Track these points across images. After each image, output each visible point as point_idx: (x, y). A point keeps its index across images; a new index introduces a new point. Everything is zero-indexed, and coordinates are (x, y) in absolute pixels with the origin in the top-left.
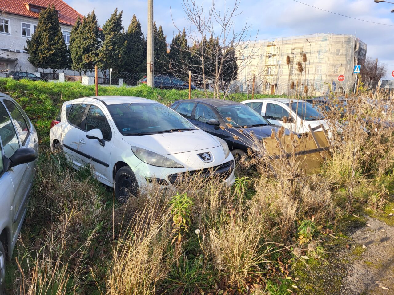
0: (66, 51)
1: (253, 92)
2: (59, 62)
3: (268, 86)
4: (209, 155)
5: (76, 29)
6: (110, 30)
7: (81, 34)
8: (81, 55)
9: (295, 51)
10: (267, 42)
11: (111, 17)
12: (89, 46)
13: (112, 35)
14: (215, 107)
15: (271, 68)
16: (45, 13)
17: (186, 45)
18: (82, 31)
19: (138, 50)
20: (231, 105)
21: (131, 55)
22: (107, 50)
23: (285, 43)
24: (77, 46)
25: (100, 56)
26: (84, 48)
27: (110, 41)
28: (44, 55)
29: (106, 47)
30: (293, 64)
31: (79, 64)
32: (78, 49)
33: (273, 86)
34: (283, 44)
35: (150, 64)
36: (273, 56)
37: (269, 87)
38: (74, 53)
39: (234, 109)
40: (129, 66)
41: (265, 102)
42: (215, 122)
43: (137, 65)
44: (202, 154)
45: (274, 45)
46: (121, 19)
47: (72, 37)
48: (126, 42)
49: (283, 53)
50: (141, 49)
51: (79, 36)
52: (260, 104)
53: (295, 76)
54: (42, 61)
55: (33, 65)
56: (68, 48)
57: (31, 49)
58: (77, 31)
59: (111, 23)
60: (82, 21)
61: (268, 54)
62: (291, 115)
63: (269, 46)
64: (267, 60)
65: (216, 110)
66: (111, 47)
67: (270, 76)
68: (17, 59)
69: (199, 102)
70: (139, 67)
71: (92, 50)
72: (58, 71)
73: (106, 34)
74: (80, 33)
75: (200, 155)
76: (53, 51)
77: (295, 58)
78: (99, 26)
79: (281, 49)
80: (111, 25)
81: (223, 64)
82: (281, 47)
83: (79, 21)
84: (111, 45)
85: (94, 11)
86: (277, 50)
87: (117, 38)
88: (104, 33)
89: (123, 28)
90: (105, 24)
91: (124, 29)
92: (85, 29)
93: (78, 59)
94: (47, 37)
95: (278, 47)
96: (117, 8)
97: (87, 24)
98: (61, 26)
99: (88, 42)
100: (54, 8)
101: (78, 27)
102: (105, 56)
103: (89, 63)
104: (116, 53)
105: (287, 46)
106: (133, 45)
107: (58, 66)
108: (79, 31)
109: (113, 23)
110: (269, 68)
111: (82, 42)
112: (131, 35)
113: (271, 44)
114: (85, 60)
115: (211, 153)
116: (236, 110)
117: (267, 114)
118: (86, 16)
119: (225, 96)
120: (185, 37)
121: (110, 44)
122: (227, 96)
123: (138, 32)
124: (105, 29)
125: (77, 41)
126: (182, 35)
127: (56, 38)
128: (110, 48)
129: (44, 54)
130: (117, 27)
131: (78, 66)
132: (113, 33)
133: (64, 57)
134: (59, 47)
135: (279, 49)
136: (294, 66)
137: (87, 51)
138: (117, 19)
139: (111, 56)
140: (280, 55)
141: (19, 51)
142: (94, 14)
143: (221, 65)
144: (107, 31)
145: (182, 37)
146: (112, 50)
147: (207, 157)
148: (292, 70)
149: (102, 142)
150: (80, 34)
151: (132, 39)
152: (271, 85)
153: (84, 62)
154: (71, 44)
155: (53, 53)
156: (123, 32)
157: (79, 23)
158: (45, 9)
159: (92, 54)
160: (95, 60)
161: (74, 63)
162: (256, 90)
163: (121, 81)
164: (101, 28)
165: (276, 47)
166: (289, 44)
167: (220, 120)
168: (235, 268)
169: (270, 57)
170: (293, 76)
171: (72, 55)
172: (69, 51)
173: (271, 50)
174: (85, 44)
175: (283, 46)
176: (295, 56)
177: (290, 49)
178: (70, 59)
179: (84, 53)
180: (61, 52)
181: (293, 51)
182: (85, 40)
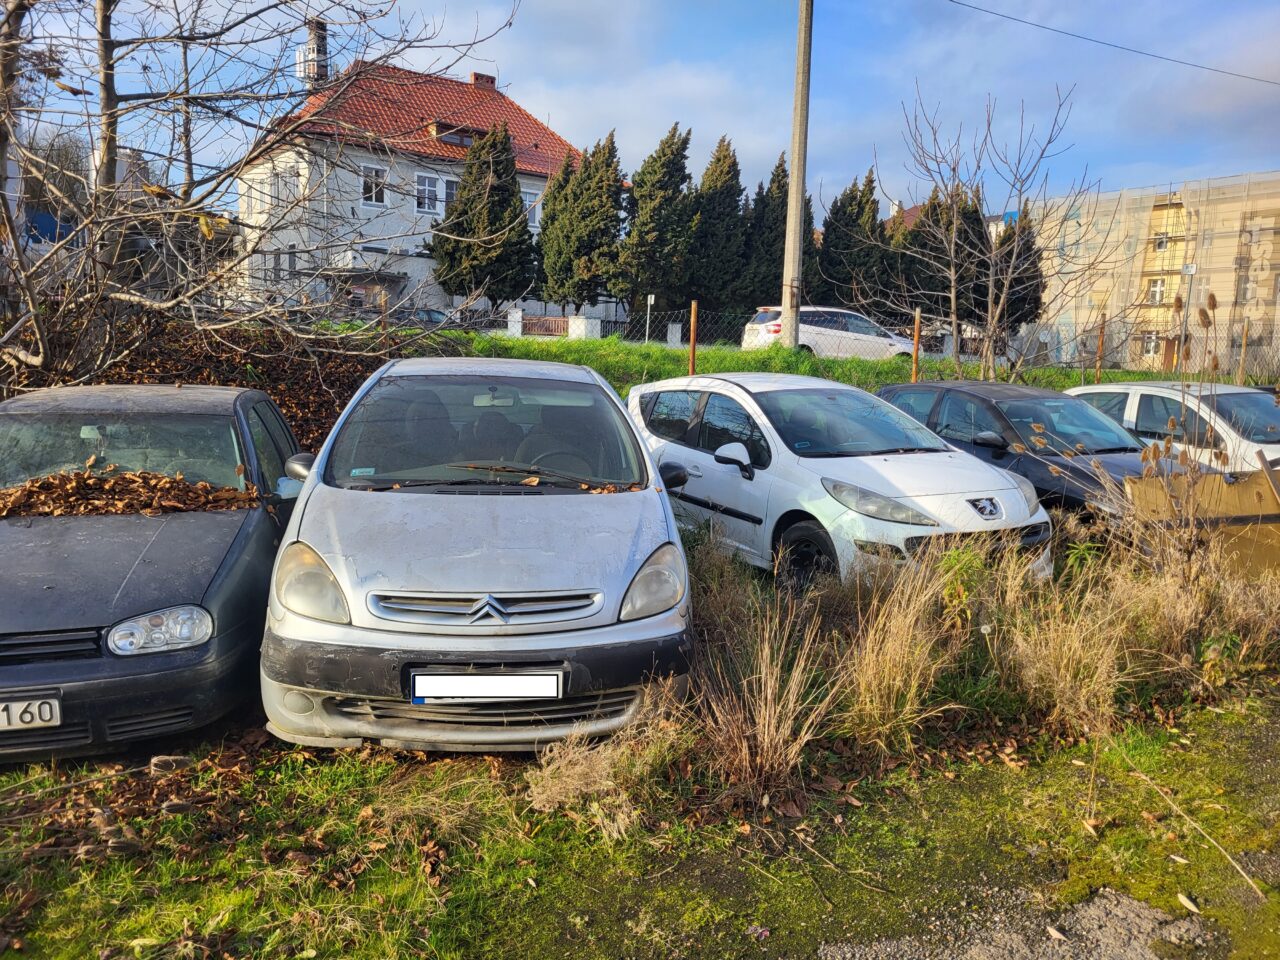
0: (531, 248)
1: (1098, 365)
2: (512, 279)
3: (1153, 344)
4: (993, 504)
5: (561, 187)
6: (653, 185)
7: (575, 201)
8: (571, 260)
9: (1255, 224)
10: (1152, 194)
11: (658, 148)
12: (593, 234)
13: (657, 201)
14: (994, 401)
15: (1163, 281)
16: (483, 148)
17: (874, 218)
18: (578, 192)
19: (728, 239)
20: (1036, 398)
21: (709, 256)
22: (642, 243)
23: (1217, 195)
24: (561, 235)
25: (621, 260)
26: (579, 239)
27: (651, 217)
28: (475, 262)
29: (641, 235)
30: (1247, 268)
31: (563, 285)
32: (563, 243)
33: (1170, 343)
34: (1209, 202)
35: (792, 287)
36: (1175, 240)
37: (1157, 346)
38: (551, 254)
39: (1042, 408)
40: (700, 287)
41: (1135, 392)
42: (996, 439)
43: (725, 285)
44: (978, 500)
45: (1179, 206)
46: (687, 153)
47: (549, 208)
48: (697, 217)
49: (1212, 230)
50: (737, 235)
51: (568, 204)
52: (1122, 397)
53: (1254, 308)
54: (467, 278)
55: (445, 290)
56: (535, 240)
57: (442, 247)
58: (563, 193)
59: (659, 164)
60: (579, 166)
61: (1153, 237)
62: (1212, 429)
63: (1157, 207)
64: (1150, 254)
65: (995, 411)
66: (655, 234)
67: (1162, 310)
68: (406, 274)
69: (949, 390)
70: (730, 288)
71: (601, 245)
72: (506, 306)
73: (642, 196)
74: (570, 198)
75: (974, 503)
76: (499, 251)
77: (1254, 247)
78: (625, 176)
79: (1202, 217)
80: (655, 172)
81: (1011, 286)
82: (1202, 209)
83: (569, 166)
84: (653, 230)
85: (612, 135)
86: (1186, 220)
87: (675, 210)
88: (637, 195)
89: (689, 177)
90: (639, 170)
91: (693, 181)
92: (586, 185)
93: (561, 269)
94: (485, 212)
95: (1192, 210)
96: (677, 124)
97: (592, 170)
98: (519, 179)
99: (595, 222)
100: (506, 131)
101: (567, 181)
102: (635, 262)
103: (590, 280)
104: (666, 251)
105: (1222, 207)
106: (714, 225)
107: (507, 290)
108: (569, 191)
109: (663, 165)
110: (1155, 282)
111: (575, 224)
112: (711, 198)
113: (1168, 202)
114: (581, 274)
115: (997, 500)
116: (1046, 410)
117: (1140, 424)
118: (591, 150)
119: (1014, 376)
120: (872, 193)
121: (652, 225)
122: (1020, 376)
123: (732, 186)
124: (640, 184)
125: (563, 219)
126: (861, 188)
127: (506, 214)
128: (650, 237)
129: (475, 258)
130: (671, 176)
131: (560, 291)
132: (662, 193)
133: (524, 264)
134: (515, 240)
135: (1194, 218)
136: (1251, 273)
137: (586, 247)
138: (672, 153)
139: (651, 258)
140: (1200, 239)
141: (407, 251)
142: (613, 143)
143: (1005, 289)
144: (645, 190)
145: (863, 195)
146: (656, 242)
147: (989, 508)
148: (1246, 289)
149: (747, 472)
150: (571, 200)
151: (714, 208)
152: (1162, 339)
153: (576, 279)
154: (544, 229)
155: (497, 257)
156: (689, 188)
157: (568, 171)
158: (482, 134)
159: (601, 255)
160: (607, 272)
161: (551, 282)
162: (1108, 358)
163: (674, 331)
164: (628, 182)
165: (1184, 211)
166: (1234, 199)
167: (1008, 435)
168: (1063, 692)
169: (1160, 245)
170: (1247, 308)
171: (546, 261)
172: (538, 250)
173: (1167, 222)
174: (582, 229)
175: (1210, 208)
176: (1255, 239)
177: (1238, 215)
178: (541, 271)
179: (578, 254)
180: (518, 253)
181: (1248, 223)
182: (583, 218)
